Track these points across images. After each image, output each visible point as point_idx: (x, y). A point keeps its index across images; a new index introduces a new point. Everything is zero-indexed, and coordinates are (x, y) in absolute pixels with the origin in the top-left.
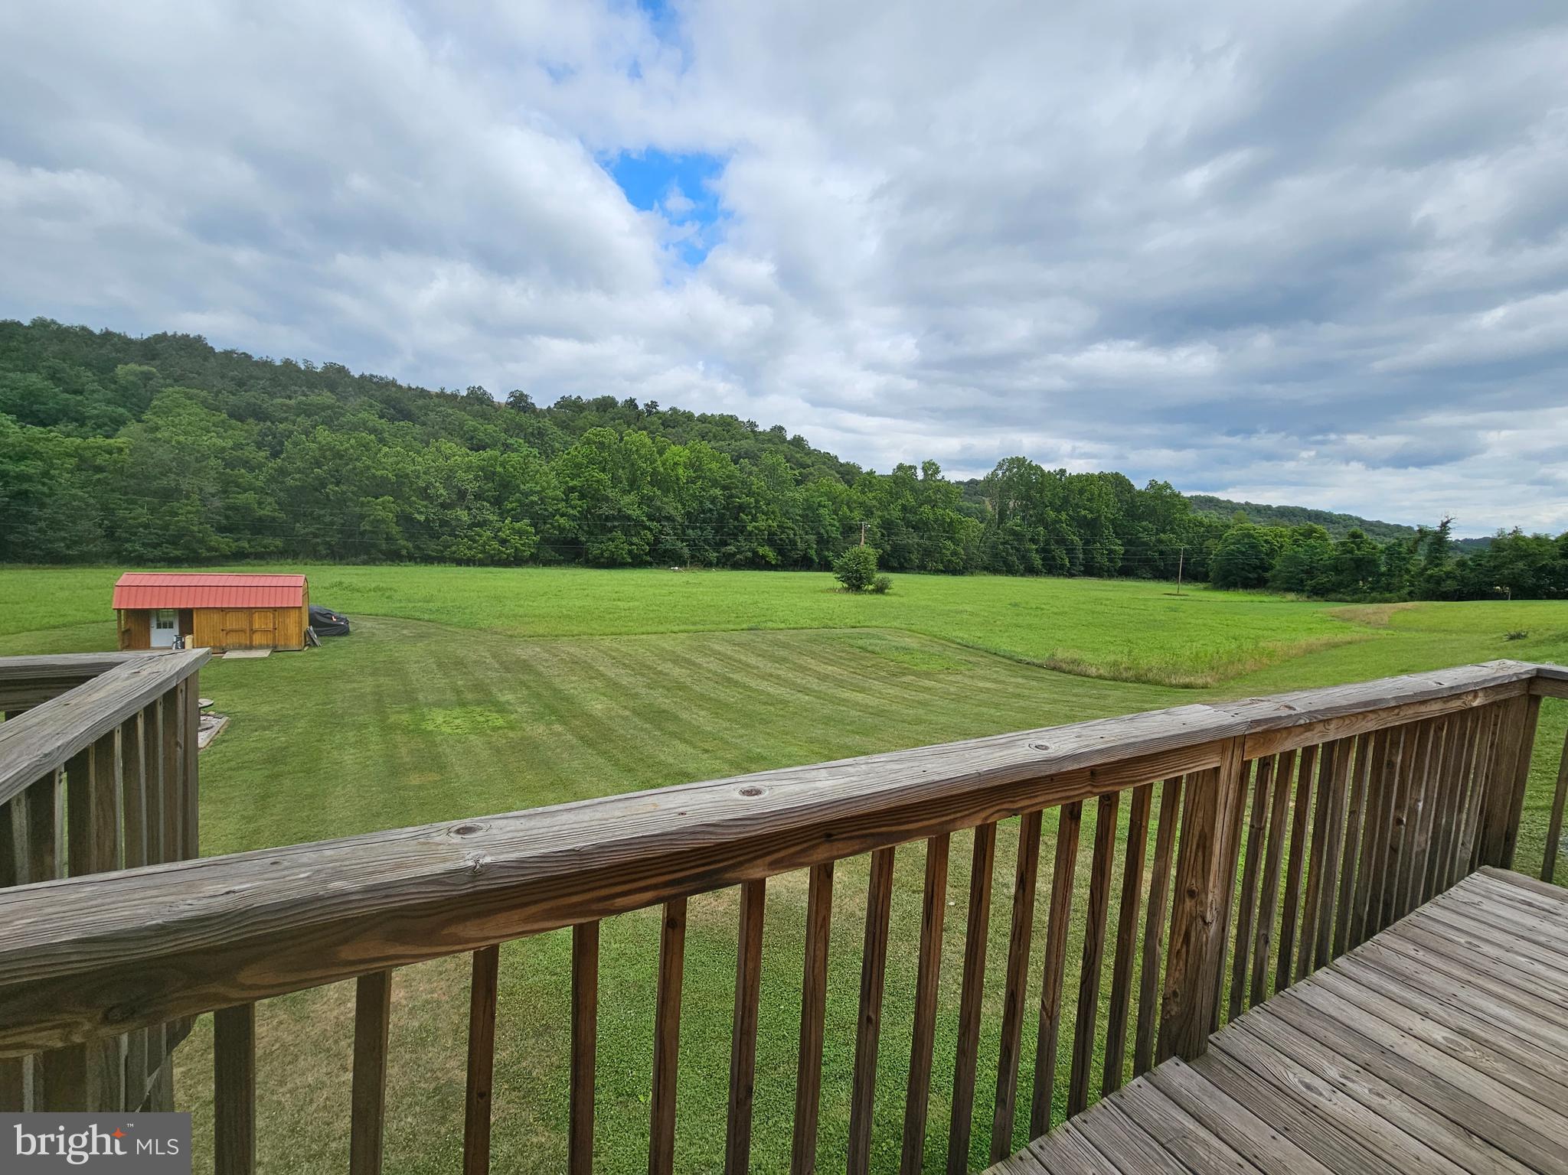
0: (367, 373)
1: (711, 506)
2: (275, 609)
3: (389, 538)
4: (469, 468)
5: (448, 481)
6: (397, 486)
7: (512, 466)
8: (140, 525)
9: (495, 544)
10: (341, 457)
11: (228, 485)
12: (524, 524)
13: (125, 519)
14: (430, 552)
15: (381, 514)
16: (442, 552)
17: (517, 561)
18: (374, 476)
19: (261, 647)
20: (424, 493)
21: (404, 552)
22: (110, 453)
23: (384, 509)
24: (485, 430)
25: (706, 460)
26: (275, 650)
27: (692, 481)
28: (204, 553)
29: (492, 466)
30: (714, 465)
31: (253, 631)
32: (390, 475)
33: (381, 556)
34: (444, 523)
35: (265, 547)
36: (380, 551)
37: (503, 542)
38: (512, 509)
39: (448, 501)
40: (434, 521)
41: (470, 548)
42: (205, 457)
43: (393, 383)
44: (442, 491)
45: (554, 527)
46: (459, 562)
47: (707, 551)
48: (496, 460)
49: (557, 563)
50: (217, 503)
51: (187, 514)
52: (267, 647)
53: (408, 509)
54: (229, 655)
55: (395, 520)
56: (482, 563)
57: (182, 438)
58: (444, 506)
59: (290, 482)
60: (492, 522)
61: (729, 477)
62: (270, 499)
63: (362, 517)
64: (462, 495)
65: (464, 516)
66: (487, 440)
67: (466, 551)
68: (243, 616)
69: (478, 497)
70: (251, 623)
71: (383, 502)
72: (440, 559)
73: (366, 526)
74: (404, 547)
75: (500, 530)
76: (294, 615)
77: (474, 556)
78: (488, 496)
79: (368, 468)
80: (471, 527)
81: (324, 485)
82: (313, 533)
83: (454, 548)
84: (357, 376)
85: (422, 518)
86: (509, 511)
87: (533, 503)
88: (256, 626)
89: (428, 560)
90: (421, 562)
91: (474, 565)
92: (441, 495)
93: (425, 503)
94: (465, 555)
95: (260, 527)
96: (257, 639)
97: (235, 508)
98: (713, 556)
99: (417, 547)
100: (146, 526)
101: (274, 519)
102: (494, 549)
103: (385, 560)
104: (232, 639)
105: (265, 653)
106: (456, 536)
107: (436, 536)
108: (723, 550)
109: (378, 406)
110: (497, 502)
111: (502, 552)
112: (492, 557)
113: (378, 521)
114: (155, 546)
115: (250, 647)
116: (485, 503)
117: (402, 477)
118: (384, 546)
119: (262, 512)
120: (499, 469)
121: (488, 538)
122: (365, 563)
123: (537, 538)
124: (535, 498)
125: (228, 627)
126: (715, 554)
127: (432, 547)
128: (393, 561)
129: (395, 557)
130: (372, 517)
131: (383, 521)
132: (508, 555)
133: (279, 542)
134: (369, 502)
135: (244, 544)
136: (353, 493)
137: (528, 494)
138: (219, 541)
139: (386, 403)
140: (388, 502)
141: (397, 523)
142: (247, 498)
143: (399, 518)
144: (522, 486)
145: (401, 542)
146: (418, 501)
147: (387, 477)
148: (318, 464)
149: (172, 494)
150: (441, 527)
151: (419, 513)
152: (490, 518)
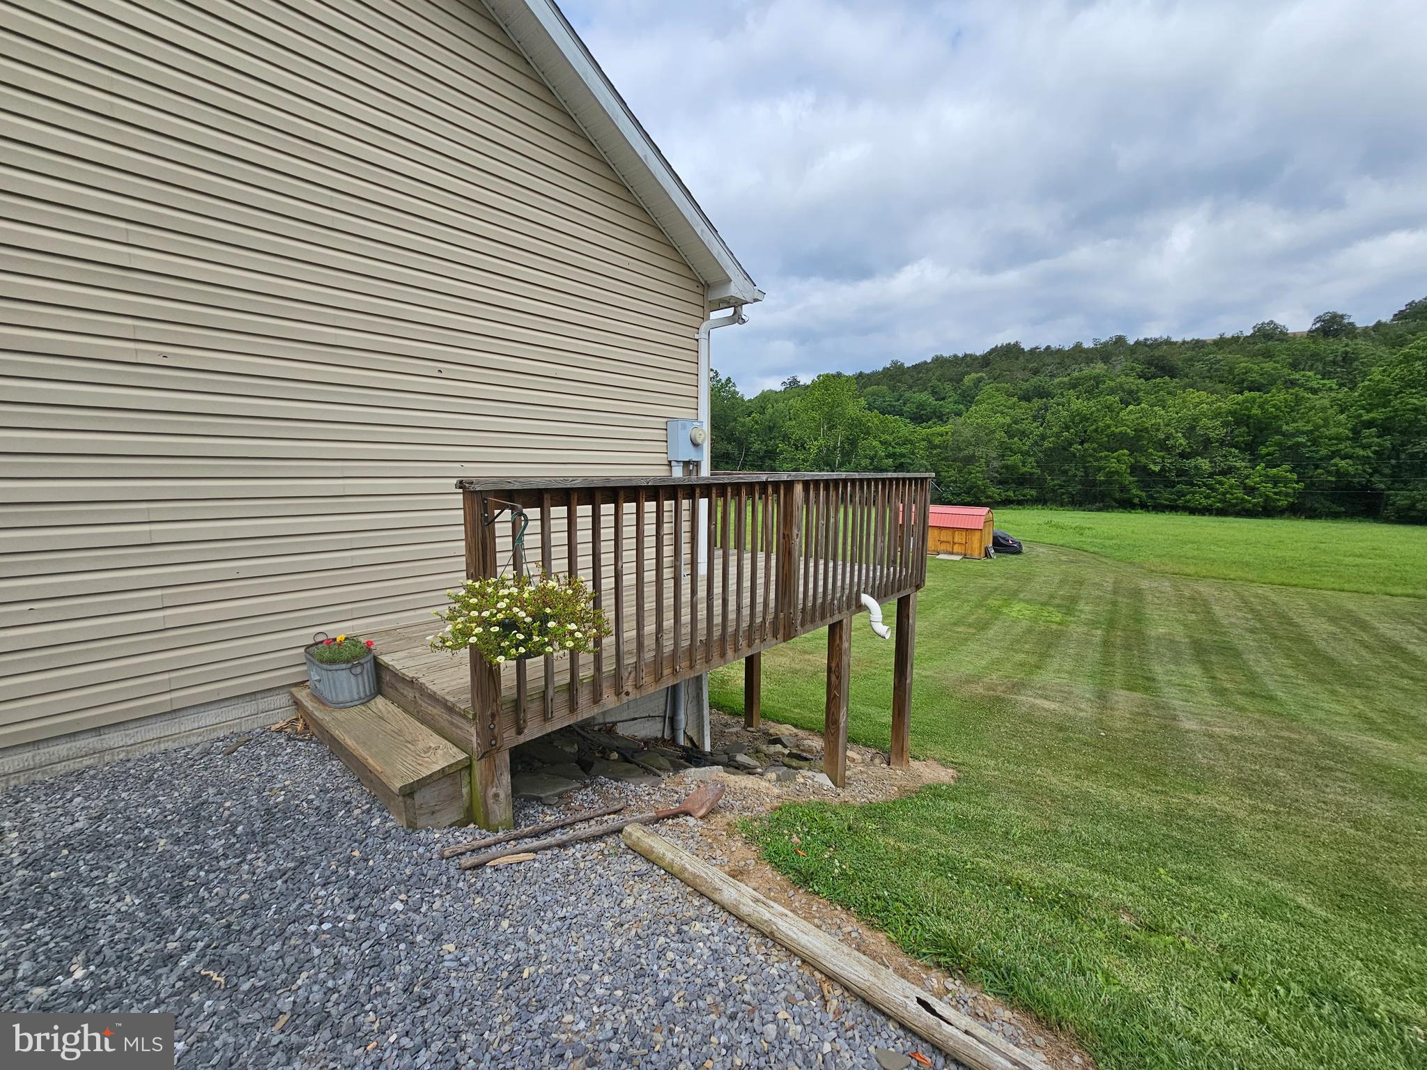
0: (1141, 338)
2: (967, 529)
3: (1123, 489)
4: (1217, 415)
5: (1190, 431)
6: (1135, 442)
7: (1274, 406)
8: (952, 482)
9: (1239, 493)
10: (1087, 420)
11: (1005, 450)
12: (1283, 471)
13: (945, 477)
14: (1162, 501)
15: (1114, 465)
16: (1176, 500)
17: (1268, 511)
18: (1113, 434)
19: (957, 554)
20: (1162, 445)
21: (1136, 501)
22: (942, 436)
23: (1118, 462)
24: (1261, 369)
26: (965, 556)
28: (984, 500)
29: (1247, 409)
31: (954, 543)
32: (1129, 431)
33: (1114, 504)
34: (1181, 473)
35: (1024, 496)
36: (1115, 500)
37: (1251, 490)
38: (1268, 454)
39: (1188, 450)
40: (1170, 470)
41: (1207, 497)
42: (993, 432)
43: (1168, 342)
44: (1181, 441)
45: (1329, 473)
46: (1193, 511)
48: (1254, 402)
49: (1335, 516)
50: (996, 464)
51: (977, 475)
52: (961, 554)
53: (1143, 460)
54: (941, 556)
55: (1129, 471)
56: (1221, 513)
57: (979, 421)
58: (1183, 455)
59: (1046, 444)
60: (1238, 469)
62: (1031, 459)
63: (1100, 469)
64: (1207, 442)
65: (1205, 464)
66: (1262, 380)
67: (1203, 501)
68: (949, 532)
69: (1222, 443)
70: (954, 537)
71: (1119, 456)
72: (1173, 508)
73: (1101, 477)
74: (1137, 496)
75: (1247, 477)
76: (978, 534)
77: (1211, 505)
78: (1237, 442)
79: (1109, 426)
80: (1211, 475)
81: (1071, 445)
82: (1060, 485)
83: (1188, 497)
84: (1132, 343)
85: (1157, 469)
86: (1264, 456)
87: (1299, 445)
88: (956, 540)
89: (1159, 508)
90: (1153, 510)
91: (1211, 514)
92: (1181, 445)
93: (1161, 454)
94: (1200, 504)
95: (1023, 480)
96: (957, 548)
97: (1006, 467)
99: (1151, 497)
100: (955, 482)
101: (1031, 474)
102: (1237, 498)
103: (1118, 508)
104: (943, 547)
105: (958, 558)
106: (1192, 485)
107: (1171, 484)
109: (1139, 368)
110: (1250, 449)
111: (1247, 501)
112: (1235, 505)
113: (1112, 472)
114: (959, 495)
115: (952, 553)
116: (1233, 450)
117: (1141, 431)
118: (1117, 495)
119: (1026, 469)
120: (1257, 412)
121: (1231, 487)
122: (1099, 510)
123: (1301, 485)
124: (1302, 439)
125: (942, 539)
127: (1165, 496)
128: (1125, 509)
129: (1127, 505)
130: (1108, 469)
131: (1117, 472)
132: (1255, 505)
133: (1034, 493)
134: (1106, 456)
135: (1011, 494)
136: (1094, 449)
137: (1293, 435)
138: (994, 491)
139: (1150, 363)
140: (1124, 455)
141: (1131, 474)
142: (1016, 459)
143: (1134, 469)
144: (1285, 427)
145: (1134, 491)
146: (1155, 453)
147: (1126, 433)
148: (1067, 428)
149: (970, 460)
150: (1177, 476)
151: (1155, 463)
152: (1237, 465)
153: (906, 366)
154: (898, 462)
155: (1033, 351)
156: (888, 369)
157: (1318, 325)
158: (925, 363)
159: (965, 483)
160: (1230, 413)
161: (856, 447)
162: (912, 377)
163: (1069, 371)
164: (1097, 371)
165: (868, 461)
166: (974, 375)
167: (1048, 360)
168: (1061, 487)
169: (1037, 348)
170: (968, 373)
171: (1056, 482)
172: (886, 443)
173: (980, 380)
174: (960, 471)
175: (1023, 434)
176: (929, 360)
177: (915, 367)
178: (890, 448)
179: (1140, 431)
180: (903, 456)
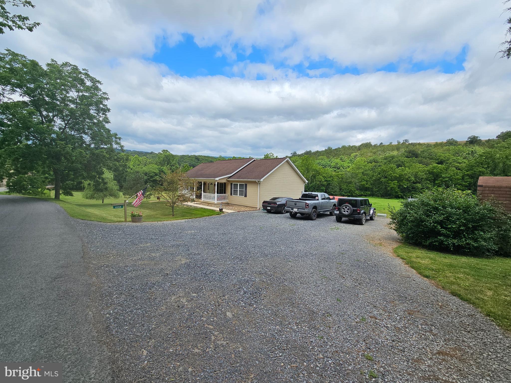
3: (396, 192)
7: (440, 169)
11: (362, 180)
13: (343, 187)
15: (392, 185)
18: (393, 176)
20: (407, 180)
21: (400, 196)
23: (394, 184)
28: (354, 195)
32: (397, 175)
35: (367, 194)
38: (438, 183)
39: (415, 181)
40: (410, 187)
50: (358, 184)
51: (352, 187)
58: (414, 183)
63: (389, 186)
73: (389, 189)
74: (400, 195)
79: (391, 174)
81: (380, 179)
85: (406, 187)
95: (366, 189)
97: (361, 185)
103: (395, 198)
114: (347, 193)
119: (367, 186)
122: (389, 198)
127: (408, 195)
131: (393, 187)
133: (369, 193)
134: (390, 183)
135: (363, 193)
136: (387, 180)
137: (445, 178)
138: (357, 192)
139: (410, 152)
140: (395, 182)
141: (398, 188)
142: (364, 183)
143: (399, 186)
144: (443, 175)
145: (399, 193)
146: (405, 182)
147: (396, 176)
148: (380, 174)
149: (350, 183)
150: (412, 189)
151: (405, 185)
152: (429, 186)
153: (333, 149)
154: (328, 183)
155: (375, 146)
156: (327, 150)
157: (469, 140)
158: (339, 148)
159: (348, 189)
160: (428, 170)
161: (315, 178)
162: (334, 153)
163: (385, 153)
164: (394, 154)
165: (319, 182)
166: (355, 154)
167: (379, 149)
168: (378, 191)
169: (376, 144)
170: (352, 153)
171: (376, 190)
172: (324, 177)
173: (356, 155)
174: (347, 186)
175: (367, 175)
176: (340, 147)
177: (336, 149)
178: (326, 179)
179: (401, 176)
180: (330, 181)
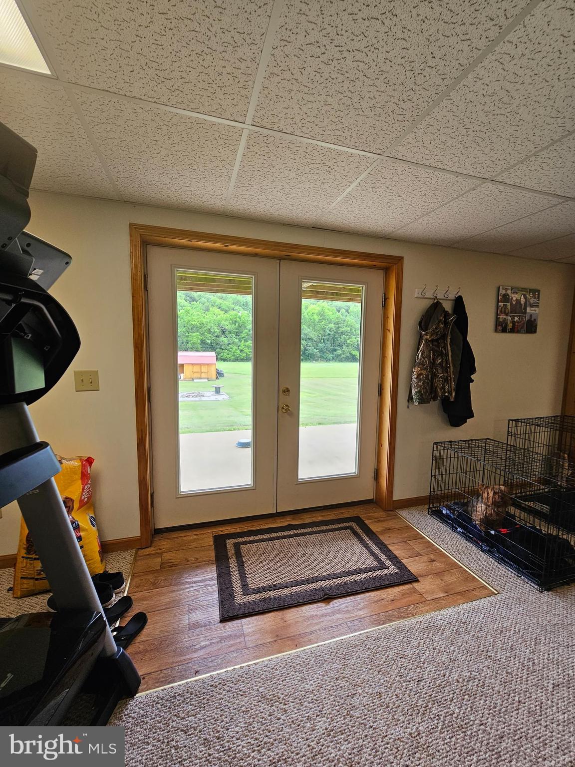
1: (329, 333)
2: (208, 364)
4: (226, 320)
5: (218, 325)
6: (200, 328)
19: (204, 378)
25: (326, 311)
27: (320, 321)
30: (330, 313)
31: (201, 373)
37: (241, 351)
41: (228, 354)
44: (216, 330)
47: (327, 353)
52: (206, 378)
53: (204, 338)
54: (196, 381)
56: (234, 361)
60: (236, 342)
61: (337, 318)
64: (223, 332)
68: (198, 367)
69: (231, 332)
70: (201, 370)
75: (240, 346)
77: (230, 358)
78: (234, 332)
80: (228, 345)
86: (243, 338)
88: (202, 371)
91: (231, 361)
92: (217, 332)
93: (210, 335)
96: (203, 375)
98: (330, 356)
102: (238, 354)
104: (195, 375)
105: (205, 381)
108: (335, 353)
110: (237, 334)
111: (241, 355)
112: (238, 357)
115: (201, 378)
116: (233, 335)
117: (201, 324)
120: (238, 319)
121: (235, 350)
125: (194, 371)
126: (332, 355)
130: (192, 342)
132: (244, 357)
